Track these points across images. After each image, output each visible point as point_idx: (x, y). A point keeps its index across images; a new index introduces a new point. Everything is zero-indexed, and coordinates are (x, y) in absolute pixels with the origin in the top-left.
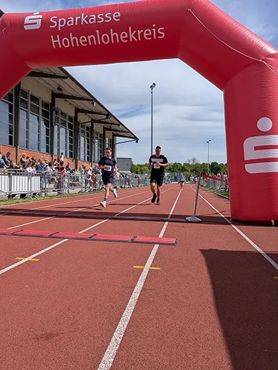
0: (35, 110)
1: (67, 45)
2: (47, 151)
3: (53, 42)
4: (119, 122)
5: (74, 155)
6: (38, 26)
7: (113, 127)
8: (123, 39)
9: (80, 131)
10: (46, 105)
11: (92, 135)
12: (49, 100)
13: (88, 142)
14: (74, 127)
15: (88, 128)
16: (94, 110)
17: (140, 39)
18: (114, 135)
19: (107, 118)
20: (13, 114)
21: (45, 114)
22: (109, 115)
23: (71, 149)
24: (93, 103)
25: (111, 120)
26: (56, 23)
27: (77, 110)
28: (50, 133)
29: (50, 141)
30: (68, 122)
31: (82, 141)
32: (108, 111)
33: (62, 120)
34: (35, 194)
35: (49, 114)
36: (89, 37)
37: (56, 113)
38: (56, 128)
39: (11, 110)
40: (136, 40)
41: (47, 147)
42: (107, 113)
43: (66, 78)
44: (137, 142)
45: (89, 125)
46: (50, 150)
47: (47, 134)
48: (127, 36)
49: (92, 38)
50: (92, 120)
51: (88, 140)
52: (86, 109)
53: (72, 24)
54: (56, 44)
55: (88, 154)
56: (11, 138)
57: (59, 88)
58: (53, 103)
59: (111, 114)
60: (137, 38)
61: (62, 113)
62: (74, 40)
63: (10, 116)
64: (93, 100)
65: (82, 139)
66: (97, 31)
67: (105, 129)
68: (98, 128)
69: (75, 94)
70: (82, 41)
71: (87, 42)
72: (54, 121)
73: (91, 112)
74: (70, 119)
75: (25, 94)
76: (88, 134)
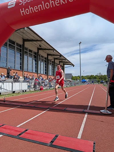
0: (31, 55)
1: (28, 13)
2: (36, 72)
3: (21, 12)
4: (65, 58)
5: (47, 73)
6: (14, 6)
7: (63, 61)
8: (57, 4)
9: (50, 63)
10: (35, 53)
11: (54, 65)
12: (36, 51)
13: (53, 68)
14: (47, 62)
15: (53, 62)
16: (55, 54)
17: (66, 2)
18: (64, 64)
19: (60, 57)
20: (22, 57)
21: (35, 57)
22: (61, 55)
23: (46, 70)
24: (54, 51)
25: (62, 58)
26: (22, 2)
27: (48, 55)
28: (37, 65)
29: (37, 67)
30: (44, 59)
31: (50, 67)
32: (60, 54)
33: (42, 59)
34: (23, 91)
35: (36, 57)
36: (39, 6)
37: (39, 56)
38: (39, 62)
39: (21, 56)
40: (64, 3)
41: (36, 70)
42: (60, 55)
43: (42, 41)
44: (74, 66)
45: (53, 60)
46: (37, 71)
47: (36, 65)
48: (59, 2)
49: (40, 6)
50: (54, 58)
51: (53, 66)
52: (51, 54)
53: (30, 1)
54: (23, 13)
55: (53, 73)
56: (21, 67)
57: (40, 46)
58: (38, 52)
59: (62, 55)
60: (65, 2)
61: (42, 56)
62: (31, 9)
63: (21, 58)
64: (54, 49)
65: (50, 66)
66: (43, 2)
67: (60, 62)
68: (57, 61)
69: (47, 48)
70: (35, 9)
71: (38, 9)
72: (38, 59)
73: (54, 55)
74: (45, 58)
75: (27, 49)
76: (53, 64)
